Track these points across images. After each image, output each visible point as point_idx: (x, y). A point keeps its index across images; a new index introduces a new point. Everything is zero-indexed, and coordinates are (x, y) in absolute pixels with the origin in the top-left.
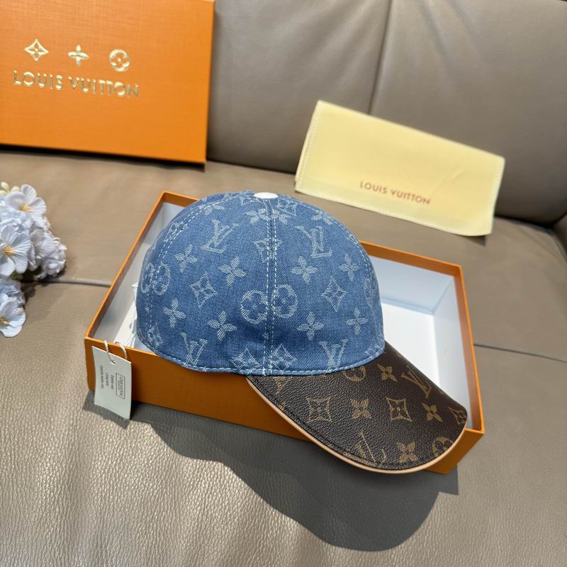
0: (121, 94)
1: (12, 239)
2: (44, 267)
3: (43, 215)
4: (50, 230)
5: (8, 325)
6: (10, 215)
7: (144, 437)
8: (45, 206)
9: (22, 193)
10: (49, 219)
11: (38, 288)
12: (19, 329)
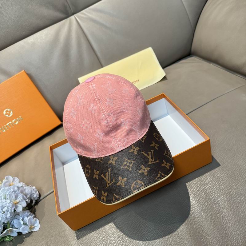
0: (17, 123)
1: (14, 197)
2: (32, 199)
3: (20, 182)
4: (25, 185)
5: (34, 227)
6: (8, 190)
7: (106, 228)
8: (18, 179)
9: (6, 180)
10: (23, 182)
11: (36, 207)
12: (39, 225)
